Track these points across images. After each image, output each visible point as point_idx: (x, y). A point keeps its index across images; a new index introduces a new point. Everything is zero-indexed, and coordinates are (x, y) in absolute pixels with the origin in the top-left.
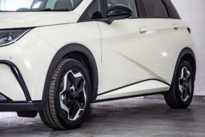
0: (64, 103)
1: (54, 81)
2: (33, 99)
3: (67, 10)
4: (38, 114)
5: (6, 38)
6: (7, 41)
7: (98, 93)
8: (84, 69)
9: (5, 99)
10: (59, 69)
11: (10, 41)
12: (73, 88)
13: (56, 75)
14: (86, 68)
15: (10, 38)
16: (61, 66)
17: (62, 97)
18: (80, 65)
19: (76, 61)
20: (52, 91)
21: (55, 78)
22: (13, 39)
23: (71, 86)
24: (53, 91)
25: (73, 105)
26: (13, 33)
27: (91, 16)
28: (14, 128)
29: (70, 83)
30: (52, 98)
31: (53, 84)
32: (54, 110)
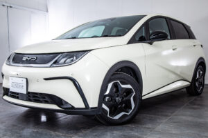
2: (90, 106)
3: (120, 36)
6: (72, 61)
22: (77, 58)
27: (137, 39)
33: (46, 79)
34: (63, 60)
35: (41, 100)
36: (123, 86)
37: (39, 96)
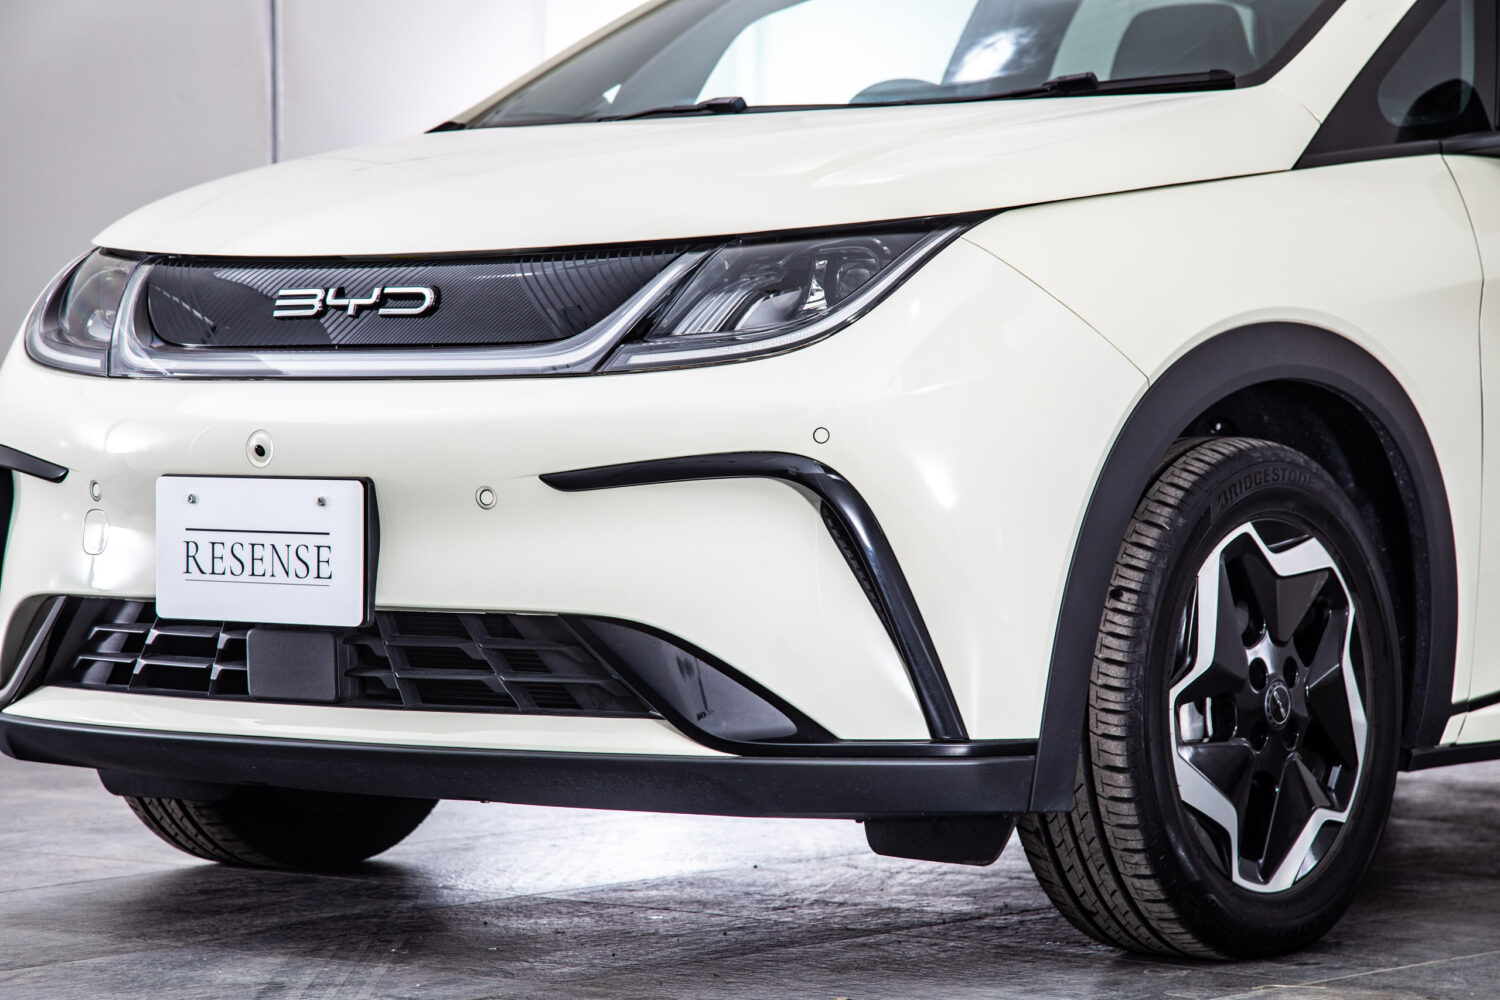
0: (1197, 762)
1: (1127, 602)
2: (975, 732)
3: (1221, 81)
4: (1015, 838)
5: (786, 299)
6: (795, 317)
7: (1457, 697)
8: (1348, 515)
9: (787, 724)
10: (1163, 515)
11: (814, 317)
12: (1263, 651)
13: (1142, 558)
14: (1358, 504)
15: (817, 299)
16: (1173, 496)
17: (1187, 723)
18: (1319, 481)
19: (1290, 453)
20: (1110, 676)
21: (1133, 580)
22: (835, 302)
23: (1251, 639)
24: (1116, 675)
25: (1265, 780)
26: (834, 259)
27: (1397, 115)
28: (846, 932)
29: (1242, 619)
30: (1115, 725)
31: (1122, 624)
32: (1128, 813)
33: (564, 482)
34: (710, 313)
35: (500, 680)
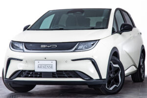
36: (114, 65)
37: (64, 73)
